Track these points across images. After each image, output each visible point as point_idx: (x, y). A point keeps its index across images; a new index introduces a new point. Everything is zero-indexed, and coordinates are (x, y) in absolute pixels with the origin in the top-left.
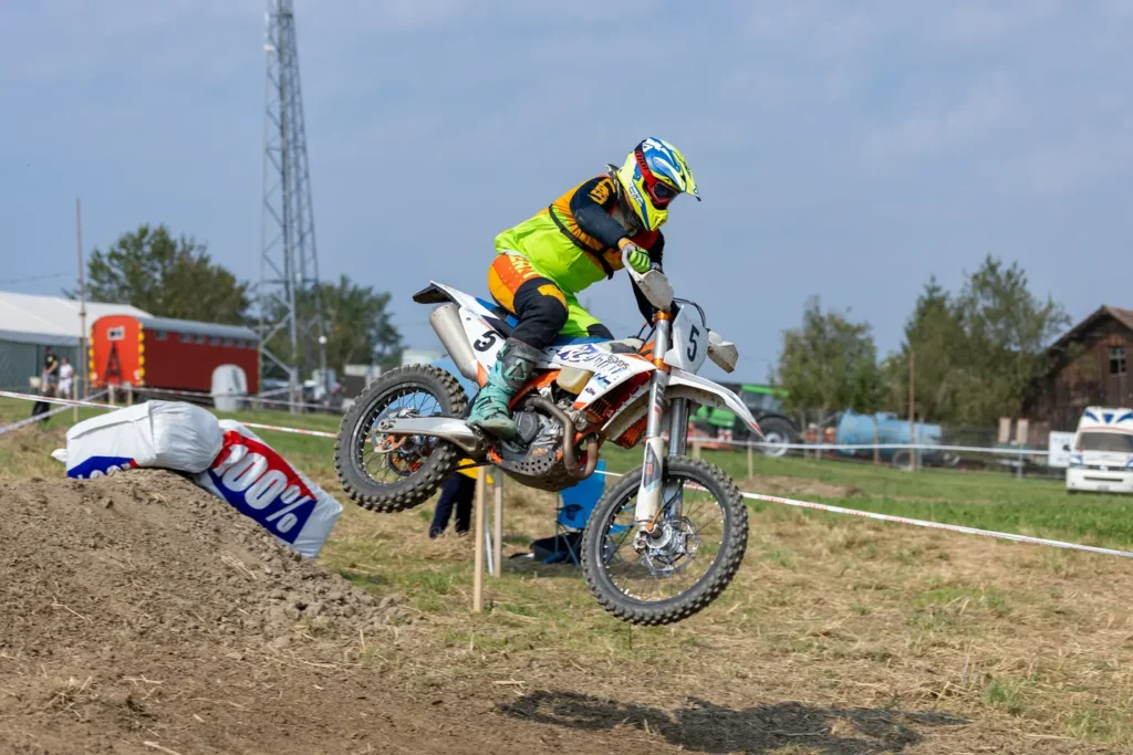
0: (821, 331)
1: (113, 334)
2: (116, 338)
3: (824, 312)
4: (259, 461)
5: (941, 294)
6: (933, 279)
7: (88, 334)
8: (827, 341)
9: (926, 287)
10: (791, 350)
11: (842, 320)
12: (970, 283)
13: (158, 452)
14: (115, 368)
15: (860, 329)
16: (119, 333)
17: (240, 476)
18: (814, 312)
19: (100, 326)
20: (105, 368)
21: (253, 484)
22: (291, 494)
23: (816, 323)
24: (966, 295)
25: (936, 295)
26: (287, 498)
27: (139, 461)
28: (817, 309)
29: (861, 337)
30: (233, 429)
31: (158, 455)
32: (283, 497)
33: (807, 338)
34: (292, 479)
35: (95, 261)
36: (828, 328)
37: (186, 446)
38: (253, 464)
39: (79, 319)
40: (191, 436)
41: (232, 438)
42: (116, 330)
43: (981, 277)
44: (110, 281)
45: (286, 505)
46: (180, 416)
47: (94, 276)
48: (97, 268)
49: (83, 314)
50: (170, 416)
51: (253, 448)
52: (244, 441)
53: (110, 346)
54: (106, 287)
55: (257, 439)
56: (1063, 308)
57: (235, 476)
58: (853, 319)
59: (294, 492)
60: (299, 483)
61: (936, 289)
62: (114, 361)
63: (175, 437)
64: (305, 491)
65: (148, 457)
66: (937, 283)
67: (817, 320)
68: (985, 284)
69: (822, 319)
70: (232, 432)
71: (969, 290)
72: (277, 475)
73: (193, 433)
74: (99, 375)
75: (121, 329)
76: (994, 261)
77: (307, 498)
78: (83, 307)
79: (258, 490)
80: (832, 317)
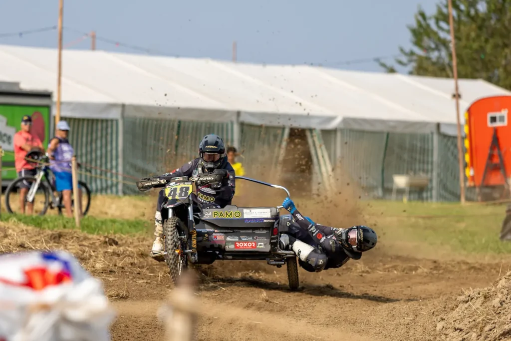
1: (494, 119)
2: (498, 124)
7: (463, 118)
14: (496, 160)
16: (502, 119)
19: (478, 109)
20: (483, 160)
35: (420, 25)
39: (454, 101)
42: (497, 114)
44: (437, 48)
47: (418, 43)
48: (421, 33)
49: (457, 96)
53: (492, 133)
54: (434, 55)
62: (496, 152)
74: (476, 172)
75: (504, 113)
78: (457, 88)
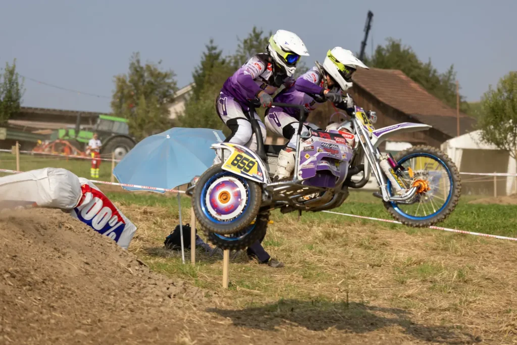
0: (142, 76)
3: (143, 64)
4: (99, 202)
5: (217, 51)
6: (212, 42)
8: (145, 83)
9: (207, 47)
10: (121, 89)
11: (155, 69)
12: (242, 46)
13: (53, 198)
15: (166, 76)
17: (89, 211)
18: (136, 64)
21: (95, 216)
22: (114, 221)
23: (138, 71)
24: (239, 54)
25: (214, 52)
26: (112, 223)
27: (39, 204)
28: (138, 61)
29: (168, 81)
30: (86, 183)
31: (53, 200)
32: (110, 222)
33: (132, 81)
34: (115, 212)
36: (146, 74)
37: (67, 194)
38: (95, 203)
40: (69, 188)
41: (86, 189)
43: (248, 41)
45: (111, 227)
46: (63, 177)
50: (59, 177)
51: (96, 194)
52: (91, 190)
55: (97, 189)
56: (305, 64)
57: (86, 212)
58: (163, 69)
59: (115, 219)
60: (117, 214)
61: (215, 48)
63: (62, 189)
64: (120, 219)
65: (46, 201)
66: (214, 45)
67: (138, 69)
68: (252, 46)
69: (142, 68)
70: (86, 185)
71: (242, 50)
72: (107, 210)
73: (70, 187)
76: (258, 31)
77: (121, 223)
79: (99, 218)
80: (148, 67)
